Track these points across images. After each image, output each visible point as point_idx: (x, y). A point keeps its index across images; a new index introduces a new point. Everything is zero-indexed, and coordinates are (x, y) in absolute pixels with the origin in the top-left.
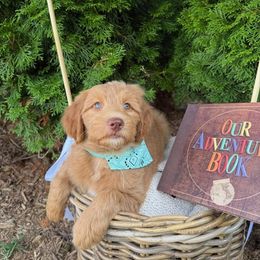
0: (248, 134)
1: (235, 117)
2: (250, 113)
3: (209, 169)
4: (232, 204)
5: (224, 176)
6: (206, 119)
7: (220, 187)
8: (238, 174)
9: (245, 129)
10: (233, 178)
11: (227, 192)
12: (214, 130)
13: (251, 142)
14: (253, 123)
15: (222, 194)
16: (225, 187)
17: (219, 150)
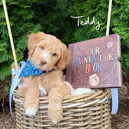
0: (99, 53)
1: (92, 46)
2: (97, 43)
3: (86, 72)
4: (99, 84)
7: (93, 78)
8: (99, 71)
9: (97, 51)
10: (97, 73)
11: (96, 79)
12: (84, 54)
13: (101, 56)
14: (99, 47)
15: (94, 81)
17: (88, 63)
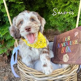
0: (70, 40)
2: (69, 34)
3: (62, 53)
5: (66, 53)
6: (59, 39)
9: (69, 39)
10: (68, 53)
11: (67, 58)
12: (61, 41)
13: (71, 42)
14: (70, 36)
15: (66, 58)
16: (66, 56)
17: (63, 47)
